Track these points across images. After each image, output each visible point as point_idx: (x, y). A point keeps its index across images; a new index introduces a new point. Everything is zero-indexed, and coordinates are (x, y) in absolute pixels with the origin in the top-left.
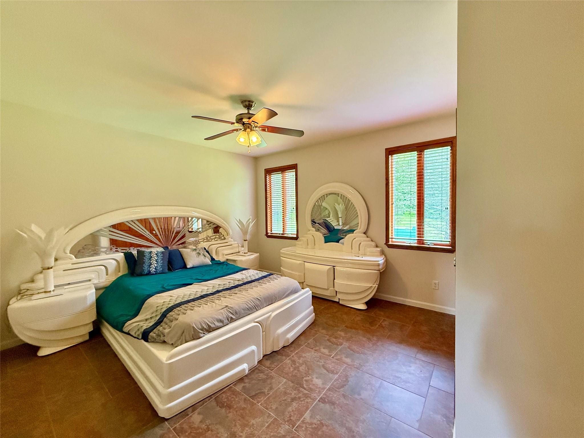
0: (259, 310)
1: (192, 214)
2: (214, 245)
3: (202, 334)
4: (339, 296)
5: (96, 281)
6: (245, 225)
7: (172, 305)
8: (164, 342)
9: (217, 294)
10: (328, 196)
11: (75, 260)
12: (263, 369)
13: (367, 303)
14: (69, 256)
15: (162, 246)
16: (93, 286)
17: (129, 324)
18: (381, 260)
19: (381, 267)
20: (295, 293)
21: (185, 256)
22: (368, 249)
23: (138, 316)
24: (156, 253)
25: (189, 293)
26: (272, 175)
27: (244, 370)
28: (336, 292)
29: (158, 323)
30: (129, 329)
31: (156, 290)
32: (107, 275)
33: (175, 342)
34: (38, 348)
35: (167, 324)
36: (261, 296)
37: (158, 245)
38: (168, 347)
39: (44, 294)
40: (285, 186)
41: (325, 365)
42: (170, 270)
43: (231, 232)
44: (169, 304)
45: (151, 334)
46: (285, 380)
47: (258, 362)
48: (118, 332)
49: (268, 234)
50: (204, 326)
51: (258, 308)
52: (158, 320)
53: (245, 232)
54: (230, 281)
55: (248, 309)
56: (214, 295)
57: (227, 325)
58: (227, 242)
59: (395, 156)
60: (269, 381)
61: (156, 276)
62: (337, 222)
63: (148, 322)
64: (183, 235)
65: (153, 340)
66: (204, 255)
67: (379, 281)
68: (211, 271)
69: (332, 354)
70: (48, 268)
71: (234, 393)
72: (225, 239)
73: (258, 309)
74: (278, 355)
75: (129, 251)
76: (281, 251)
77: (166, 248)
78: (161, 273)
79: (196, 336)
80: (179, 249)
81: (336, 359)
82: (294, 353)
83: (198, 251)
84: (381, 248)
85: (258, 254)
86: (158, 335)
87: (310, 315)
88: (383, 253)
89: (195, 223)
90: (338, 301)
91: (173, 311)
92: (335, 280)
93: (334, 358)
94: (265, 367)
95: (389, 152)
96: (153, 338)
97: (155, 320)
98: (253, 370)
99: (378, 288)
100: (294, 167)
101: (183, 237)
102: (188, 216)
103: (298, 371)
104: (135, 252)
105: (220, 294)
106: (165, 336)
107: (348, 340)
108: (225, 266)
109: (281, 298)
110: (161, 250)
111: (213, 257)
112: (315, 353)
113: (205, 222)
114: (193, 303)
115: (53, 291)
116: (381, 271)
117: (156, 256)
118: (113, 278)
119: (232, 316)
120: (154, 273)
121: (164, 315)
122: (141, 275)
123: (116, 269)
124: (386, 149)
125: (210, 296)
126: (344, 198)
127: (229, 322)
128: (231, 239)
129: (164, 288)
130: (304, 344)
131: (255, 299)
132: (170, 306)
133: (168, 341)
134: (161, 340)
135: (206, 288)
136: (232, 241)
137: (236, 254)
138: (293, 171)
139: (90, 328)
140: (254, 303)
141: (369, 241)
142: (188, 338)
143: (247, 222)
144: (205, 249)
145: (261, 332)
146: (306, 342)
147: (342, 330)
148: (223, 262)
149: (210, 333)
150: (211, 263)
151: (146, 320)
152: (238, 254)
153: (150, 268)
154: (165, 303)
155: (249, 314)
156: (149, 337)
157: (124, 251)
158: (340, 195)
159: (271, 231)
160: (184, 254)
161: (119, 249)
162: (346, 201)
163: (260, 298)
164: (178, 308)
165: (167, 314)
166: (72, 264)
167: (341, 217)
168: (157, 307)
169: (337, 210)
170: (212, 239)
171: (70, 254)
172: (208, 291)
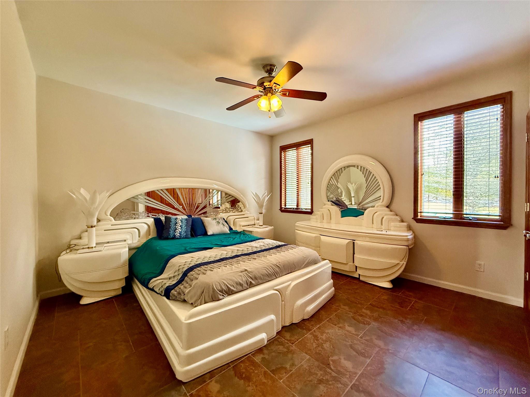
0: (279, 277)
1: (213, 186)
2: (232, 216)
3: (221, 296)
4: (359, 272)
5: (129, 242)
6: (261, 198)
7: (193, 265)
8: (184, 301)
9: (236, 258)
10: (346, 169)
11: (114, 222)
12: (283, 341)
13: (392, 282)
14: (109, 218)
15: (187, 214)
16: (127, 246)
17: (153, 280)
18: (410, 235)
19: (410, 242)
20: (315, 264)
21: (206, 224)
22: (393, 224)
23: (162, 275)
24: (181, 219)
25: (209, 256)
26: (287, 152)
27: (262, 340)
28: (356, 267)
29: (180, 282)
30: (153, 286)
31: (179, 252)
32: (139, 237)
33: (195, 302)
34: (80, 297)
35: (188, 283)
36: (280, 263)
37: (184, 213)
38: (188, 306)
39: (87, 249)
40: (300, 162)
41: (353, 346)
42: (192, 236)
43: (247, 205)
44: (190, 264)
45: (173, 291)
46: (308, 357)
47: (277, 333)
48: (144, 288)
49: (283, 209)
50: (223, 288)
51: (277, 275)
52: (180, 279)
53: (261, 206)
54: (248, 247)
55: (267, 275)
56: (234, 259)
57: (247, 290)
58: (244, 215)
59: (426, 122)
60: (290, 356)
61: (180, 240)
62: (350, 201)
63: (171, 280)
64: (205, 206)
65: (174, 298)
66: (223, 224)
67: (407, 258)
68: (229, 239)
69: (359, 334)
70: (92, 227)
71: (253, 363)
72: (242, 211)
73: (277, 277)
74: (298, 328)
75: (158, 217)
76: (296, 224)
77: (189, 216)
78: (185, 238)
79: (215, 299)
80: (201, 218)
81: (366, 340)
82: (315, 327)
83: (218, 220)
84: (407, 223)
85: (273, 227)
86: (179, 294)
87: (329, 290)
88: (409, 228)
89: (215, 195)
90: (358, 277)
91: (194, 270)
92: (355, 255)
93: (363, 338)
94: (285, 340)
95: (419, 118)
96: (174, 296)
97: (177, 279)
98: (271, 342)
99: (407, 264)
100: (310, 142)
101: (205, 207)
102: (209, 188)
103: (323, 348)
104: (163, 218)
105: (239, 258)
106: (185, 295)
107: (376, 320)
108: (242, 235)
109: (300, 267)
110: (186, 217)
111: (231, 227)
112: (339, 330)
113: (224, 195)
114: (212, 265)
115: (95, 247)
116: (410, 247)
117: (181, 222)
118: (144, 240)
119: (251, 281)
120: (179, 237)
121: (185, 274)
122: (167, 238)
123: (146, 232)
124: (415, 115)
125: (229, 259)
126: (363, 170)
127: (248, 287)
128: (248, 211)
129: (186, 250)
130: (326, 319)
131: (274, 266)
132: (191, 265)
133: (187, 300)
134: (182, 299)
135: (226, 252)
136: (249, 214)
137: (252, 226)
138: (308, 147)
139: (123, 284)
140: (273, 270)
142: (207, 299)
143: (262, 196)
144: (224, 219)
145: (281, 300)
146: (327, 318)
147: (367, 309)
148: (240, 232)
149: (230, 296)
150: (229, 232)
151: (170, 278)
152: (254, 226)
153: (175, 232)
154: (186, 263)
155: (268, 281)
156: (171, 294)
157: (154, 217)
158: (359, 167)
159: (285, 206)
160: (205, 222)
161: (150, 215)
162: (366, 174)
163: (280, 265)
164: (199, 268)
165: (188, 273)
166: (112, 225)
167: (354, 197)
168: (179, 266)
169: (350, 189)
170: (230, 211)
171: (109, 216)
172: (227, 255)
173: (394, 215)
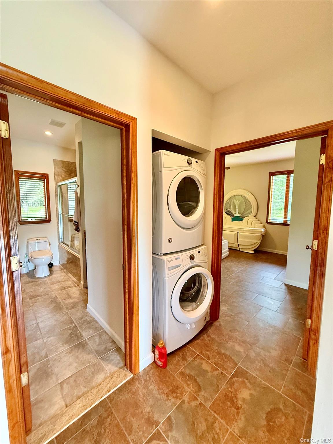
4: (240, 247)
10: (236, 196)
13: (254, 250)
18: (263, 230)
19: (263, 233)
22: (257, 225)
28: (238, 245)
59: (274, 177)
62: (235, 212)
67: (261, 240)
84: (263, 224)
87: (227, 252)
88: (264, 227)
90: (239, 249)
92: (238, 239)
99: (261, 243)
116: (263, 235)
124: (270, 173)
126: (244, 198)
141: (256, 220)
158: (242, 196)
162: (245, 200)
167: (237, 209)
173: (257, 220)
